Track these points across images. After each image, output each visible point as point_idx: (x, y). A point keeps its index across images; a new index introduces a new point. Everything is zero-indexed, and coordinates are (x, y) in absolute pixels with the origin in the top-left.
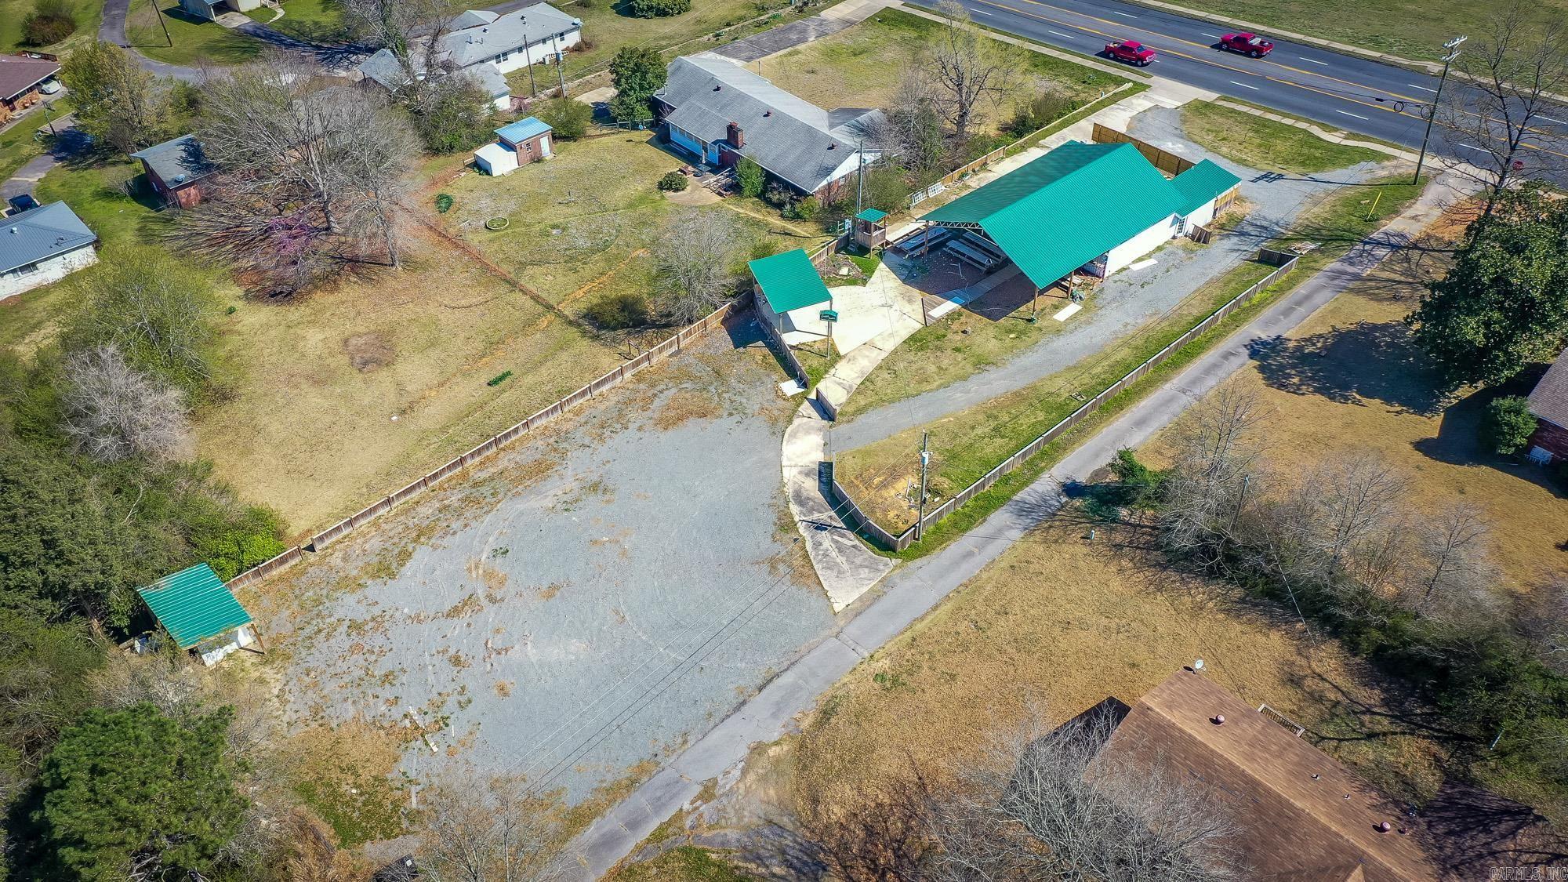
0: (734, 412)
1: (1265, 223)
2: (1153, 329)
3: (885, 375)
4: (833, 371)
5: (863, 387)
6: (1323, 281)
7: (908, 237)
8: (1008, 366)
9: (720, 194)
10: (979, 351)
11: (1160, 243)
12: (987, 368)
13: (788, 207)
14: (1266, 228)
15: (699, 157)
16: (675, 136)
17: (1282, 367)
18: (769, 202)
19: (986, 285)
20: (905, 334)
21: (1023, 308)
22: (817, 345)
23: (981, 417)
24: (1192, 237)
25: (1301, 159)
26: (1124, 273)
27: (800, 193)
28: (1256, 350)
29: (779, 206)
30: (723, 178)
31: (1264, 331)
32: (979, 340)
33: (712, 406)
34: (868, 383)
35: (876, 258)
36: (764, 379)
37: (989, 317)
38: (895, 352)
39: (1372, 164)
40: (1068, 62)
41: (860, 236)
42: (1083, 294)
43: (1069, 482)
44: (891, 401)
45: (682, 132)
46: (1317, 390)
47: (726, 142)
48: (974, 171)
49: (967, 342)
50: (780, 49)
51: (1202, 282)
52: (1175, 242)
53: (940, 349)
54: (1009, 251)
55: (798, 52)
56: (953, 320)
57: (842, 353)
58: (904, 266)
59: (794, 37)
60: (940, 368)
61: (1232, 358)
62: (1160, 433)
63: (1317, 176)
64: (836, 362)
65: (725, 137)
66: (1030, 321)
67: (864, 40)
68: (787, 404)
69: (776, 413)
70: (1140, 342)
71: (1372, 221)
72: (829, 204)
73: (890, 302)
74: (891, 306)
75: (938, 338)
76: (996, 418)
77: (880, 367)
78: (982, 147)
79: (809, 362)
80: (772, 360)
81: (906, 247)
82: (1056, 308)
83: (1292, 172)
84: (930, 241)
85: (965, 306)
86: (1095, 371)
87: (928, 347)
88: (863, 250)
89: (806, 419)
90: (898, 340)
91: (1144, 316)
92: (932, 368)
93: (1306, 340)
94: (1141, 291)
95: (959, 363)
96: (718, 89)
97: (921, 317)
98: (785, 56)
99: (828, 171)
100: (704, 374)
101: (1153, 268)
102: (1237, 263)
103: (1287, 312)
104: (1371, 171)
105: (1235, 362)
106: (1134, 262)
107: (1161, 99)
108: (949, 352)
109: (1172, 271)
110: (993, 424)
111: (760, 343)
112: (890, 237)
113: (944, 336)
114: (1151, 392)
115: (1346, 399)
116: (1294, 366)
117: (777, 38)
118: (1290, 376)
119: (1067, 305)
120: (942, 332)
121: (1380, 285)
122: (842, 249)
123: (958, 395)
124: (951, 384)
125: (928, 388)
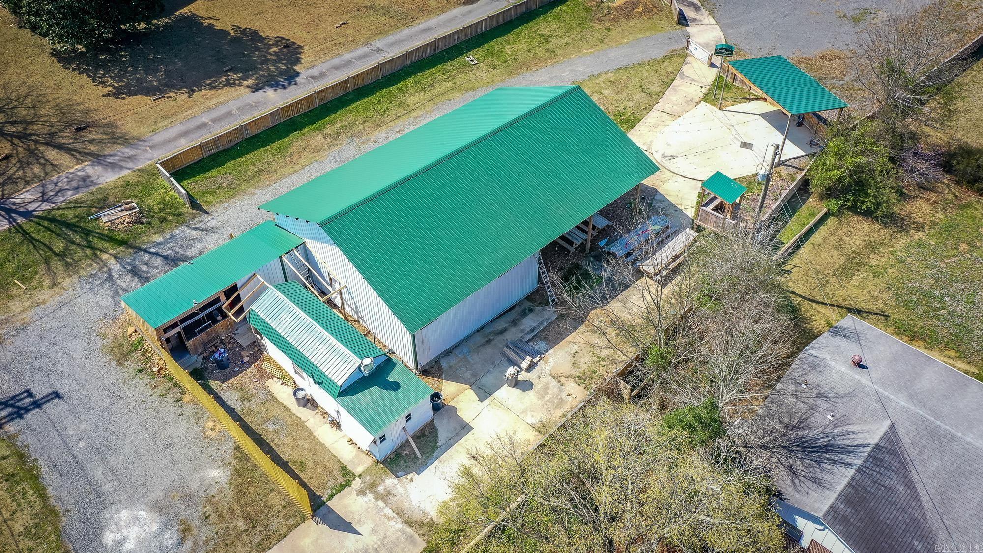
4: (705, 90)
5: (671, 78)
17: (277, 61)
28: (289, 80)
34: (666, 80)
44: (641, 64)
46: (263, 39)
57: (703, 103)
61: (316, 74)
76: (547, 51)
77: (659, 95)
93: (232, 85)
105: (317, 70)
110: (550, 46)
115: (243, 31)
116: (266, 61)
118: (275, 54)
123: (581, 69)
124: (588, 78)
125: (610, 75)
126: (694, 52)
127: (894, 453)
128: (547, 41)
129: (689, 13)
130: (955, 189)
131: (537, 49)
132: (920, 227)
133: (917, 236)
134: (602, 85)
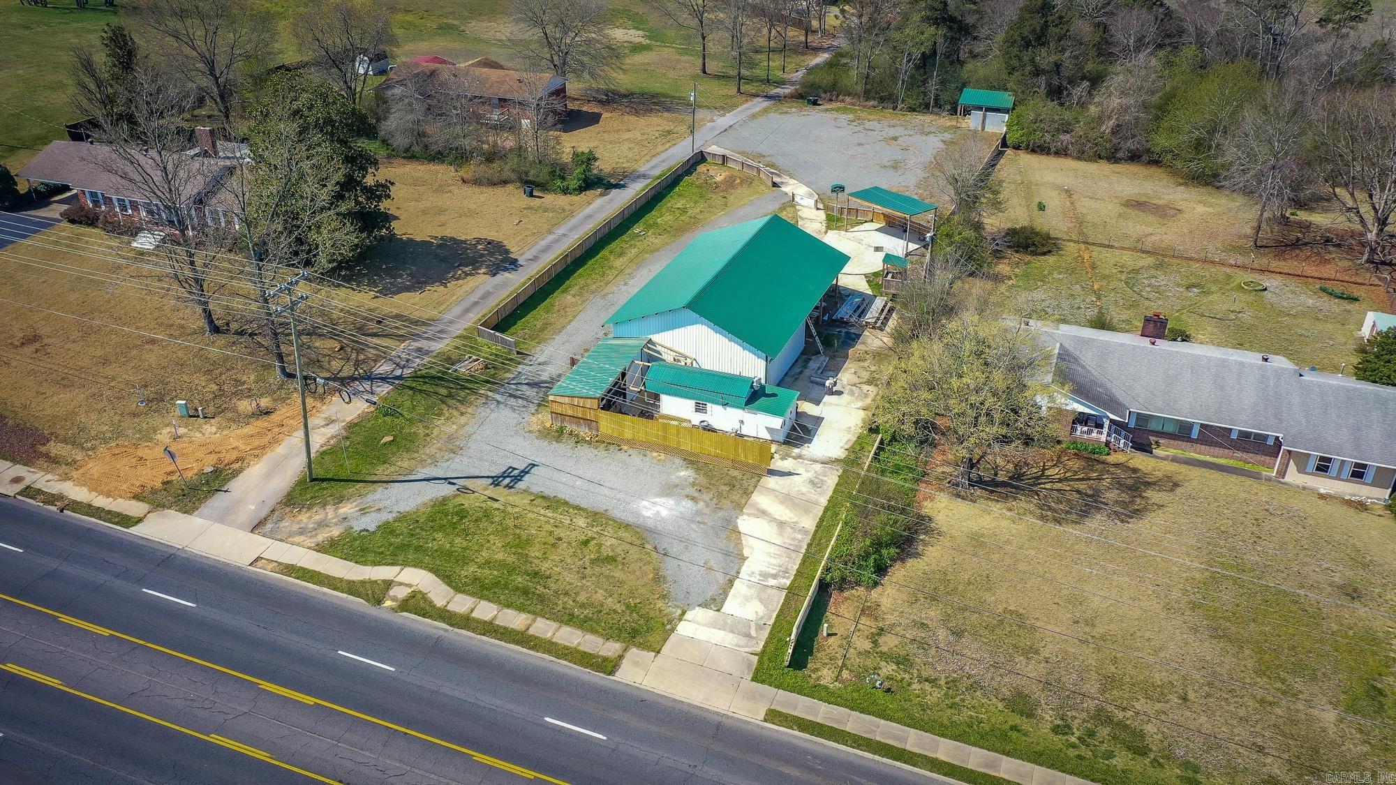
1: (512, 401)
14: (510, 396)
17: (491, 254)
25: (465, 523)
28: (514, 264)
46: (464, 242)
61: (531, 257)
63: (444, 490)
71: (389, 411)
83: (480, 492)
93: (471, 275)
104: (363, 511)
105: (529, 255)
115: (442, 239)
116: (482, 256)
118: (484, 250)
126: (800, 202)
127: (1069, 355)
129: (776, 179)
130: (1017, 255)
132: (1010, 278)
133: (1010, 282)
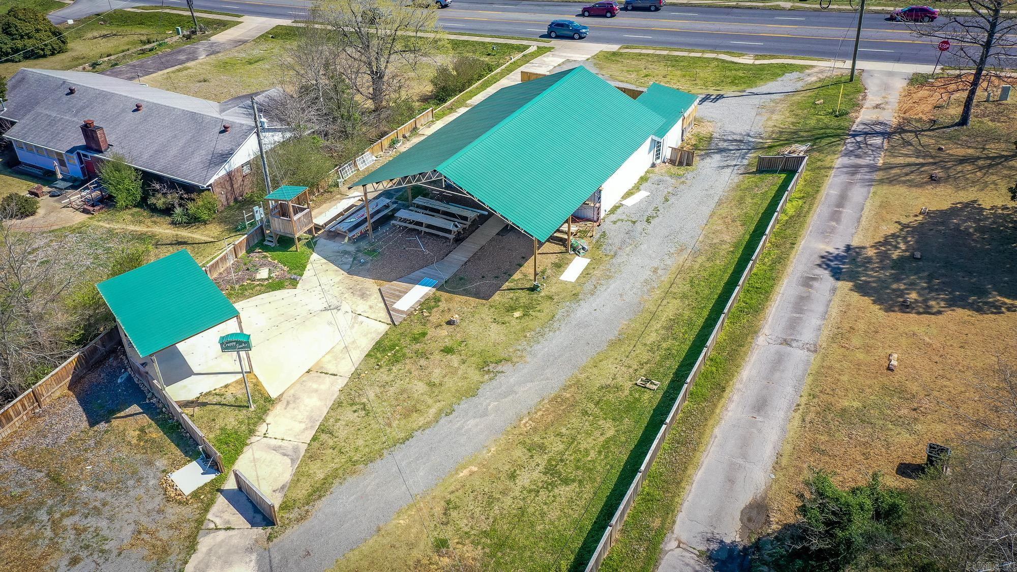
0: (83, 554)
1: (737, 137)
2: (691, 268)
3: (348, 415)
4: (262, 429)
5: (316, 444)
6: (844, 178)
7: (342, 217)
8: (528, 359)
9: (85, 211)
10: (479, 346)
11: (642, 174)
12: (500, 368)
13: (178, 210)
14: (741, 141)
15: (53, 173)
16: (22, 155)
17: (883, 283)
18: (154, 210)
19: (460, 256)
20: (366, 344)
21: (517, 276)
22: (232, 390)
23: (519, 453)
24: (672, 162)
25: (729, 80)
26: (619, 211)
27: (190, 189)
28: (835, 268)
29: (167, 211)
30: (89, 193)
31: (828, 243)
32: (473, 329)
33: (39, 551)
34: (324, 437)
35: (305, 248)
36: (143, 471)
37: (477, 295)
38: (356, 375)
39: (796, 75)
40: (467, 41)
41: (278, 225)
42: (584, 243)
43: (714, 546)
44: (369, 460)
45: (29, 148)
47: (87, 148)
48: (404, 137)
49: (459, 337)
50: (166, 68)
51: (712, 204)
52: (656, 169)
53: (424, 355)
54: (489, 202)
55: (186, 69)
56: (430, 309)
57: (274, 395)
58: (346, 252)
59: (182, 57)
60: (431, 385)
61: (815, 284)
62: (798, 415)
63: (754, 90)
64: (265, 411)
65: (83, 142)
66: (533, 289)
67: (257, 52)
68: (186, 511)
69: (164, 535)
70: (682, 287)
71: (841, 116)
72: (236, 200)
73: (334, 302)
74: (338, 308)
75: (415, 340)
76: (542, 448)
77: (338, 405)
78: (407, 112)
79: (220, 423)
80: (156, 433)
81: (344, 227)
82: (559, 266)
83: (728, 91)
84: (372, 216)
85: (440, 288)
86: (652, 338)
87: (404, 355)
88: (285, 242)
89: (222, 535)
90: (358, 355)
91: (670, 255)
92: (420, 387)
93: (882, 244)
94: (650, 227)
95: (457, 369)
96: (72, 92)
97: (383, 315)
98: (173, 72)
99: (225, 157)
100: (30, 486)
101: (648, 200)
102: (737, 179)
103: (835, 216)
104: (799, 79)
105: (822, 288)
106: (624, 197)
107: (569, 55)
108: (437, 356)
109: (672, 199)
110: (542, 460)
111: (135, 408)
112: (320, 220)
113: (424, 334)
114: (746, 354)
116: (896, 279)
117: (163, 60)
118: (903, 292)
119: (571, 261)
120: (417, 329)
121: (905, 170)
122: (256, 246)
123: (472, 422)
124: (455, 407)
125: (421, 421)
128: (550, 470)
131: (561, 447)
134: (430, 401)
